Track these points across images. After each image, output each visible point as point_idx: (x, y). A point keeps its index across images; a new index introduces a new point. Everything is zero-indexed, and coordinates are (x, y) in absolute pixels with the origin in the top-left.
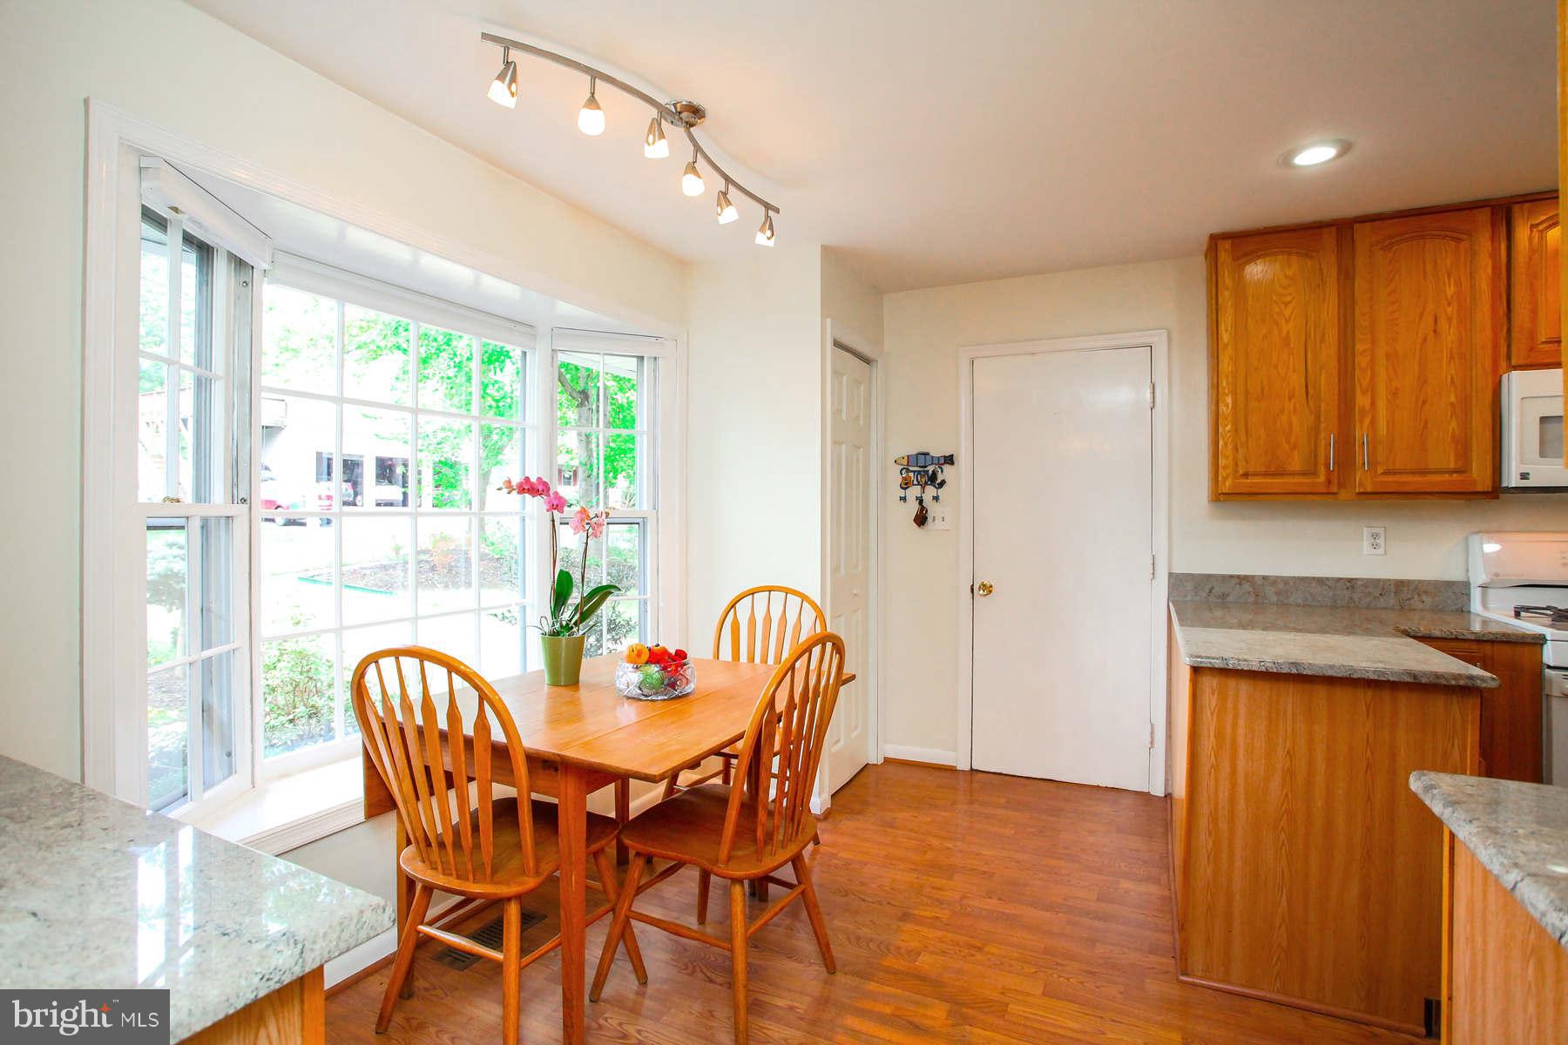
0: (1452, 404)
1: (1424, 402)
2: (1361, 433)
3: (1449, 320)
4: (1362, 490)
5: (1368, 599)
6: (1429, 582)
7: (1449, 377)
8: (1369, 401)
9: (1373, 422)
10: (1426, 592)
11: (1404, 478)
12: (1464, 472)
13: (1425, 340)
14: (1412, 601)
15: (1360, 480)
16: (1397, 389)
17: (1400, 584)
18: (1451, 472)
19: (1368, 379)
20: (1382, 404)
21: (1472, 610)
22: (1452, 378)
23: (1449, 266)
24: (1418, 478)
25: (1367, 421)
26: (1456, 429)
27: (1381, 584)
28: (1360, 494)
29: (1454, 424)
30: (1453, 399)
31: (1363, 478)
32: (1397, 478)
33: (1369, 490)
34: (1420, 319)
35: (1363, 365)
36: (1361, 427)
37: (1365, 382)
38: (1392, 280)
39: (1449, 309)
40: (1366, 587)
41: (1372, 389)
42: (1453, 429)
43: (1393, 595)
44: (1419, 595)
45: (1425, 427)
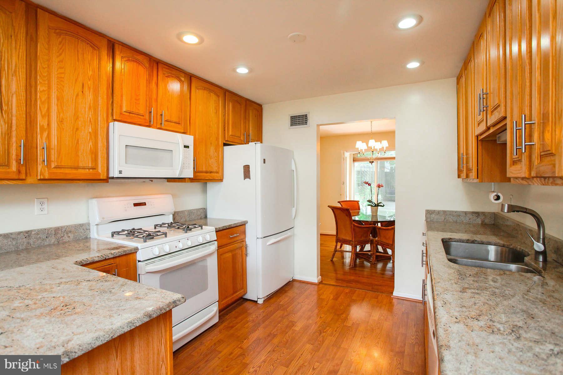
0: (90, 133)
1: (77, 129)
2: (41, 141)
3: (89, 88)
4: (42, 177)
5: (40, 241)
6: (72, 226)
7: (89, 119)
8: (47, 123)
9: (49, 136)
10: (70, 232)
11: (67, 171)
12: (95, 169)
13: (77, 95)
14: (64, 238)
15: (41, 171)
16: (63, 119)
17: (57, 230)
18: (89, 169)
19: (46, 109)
20: (54, 125)
21: (92, 236)
22: (90, 119)
23: (89, 59)
24: (74, 171)
25: (45, 134)
26: (92, 146)
27: (47, 231)
28: (40, 180)
29: (91, 144)
30: (90, 130)
31: (41, 170)
32: (62, 171)
33: (46, 178)
34: (76, 83)
35: (43, 99)
36: (41, 137)
37: (44, 110)
38: (61, 55)
39: (89, 82)
40: (38, 234)
41: (48, 115)
42: (91, 146)
43: (53, 236)
44: (67, 233)
45: (78, 143)
